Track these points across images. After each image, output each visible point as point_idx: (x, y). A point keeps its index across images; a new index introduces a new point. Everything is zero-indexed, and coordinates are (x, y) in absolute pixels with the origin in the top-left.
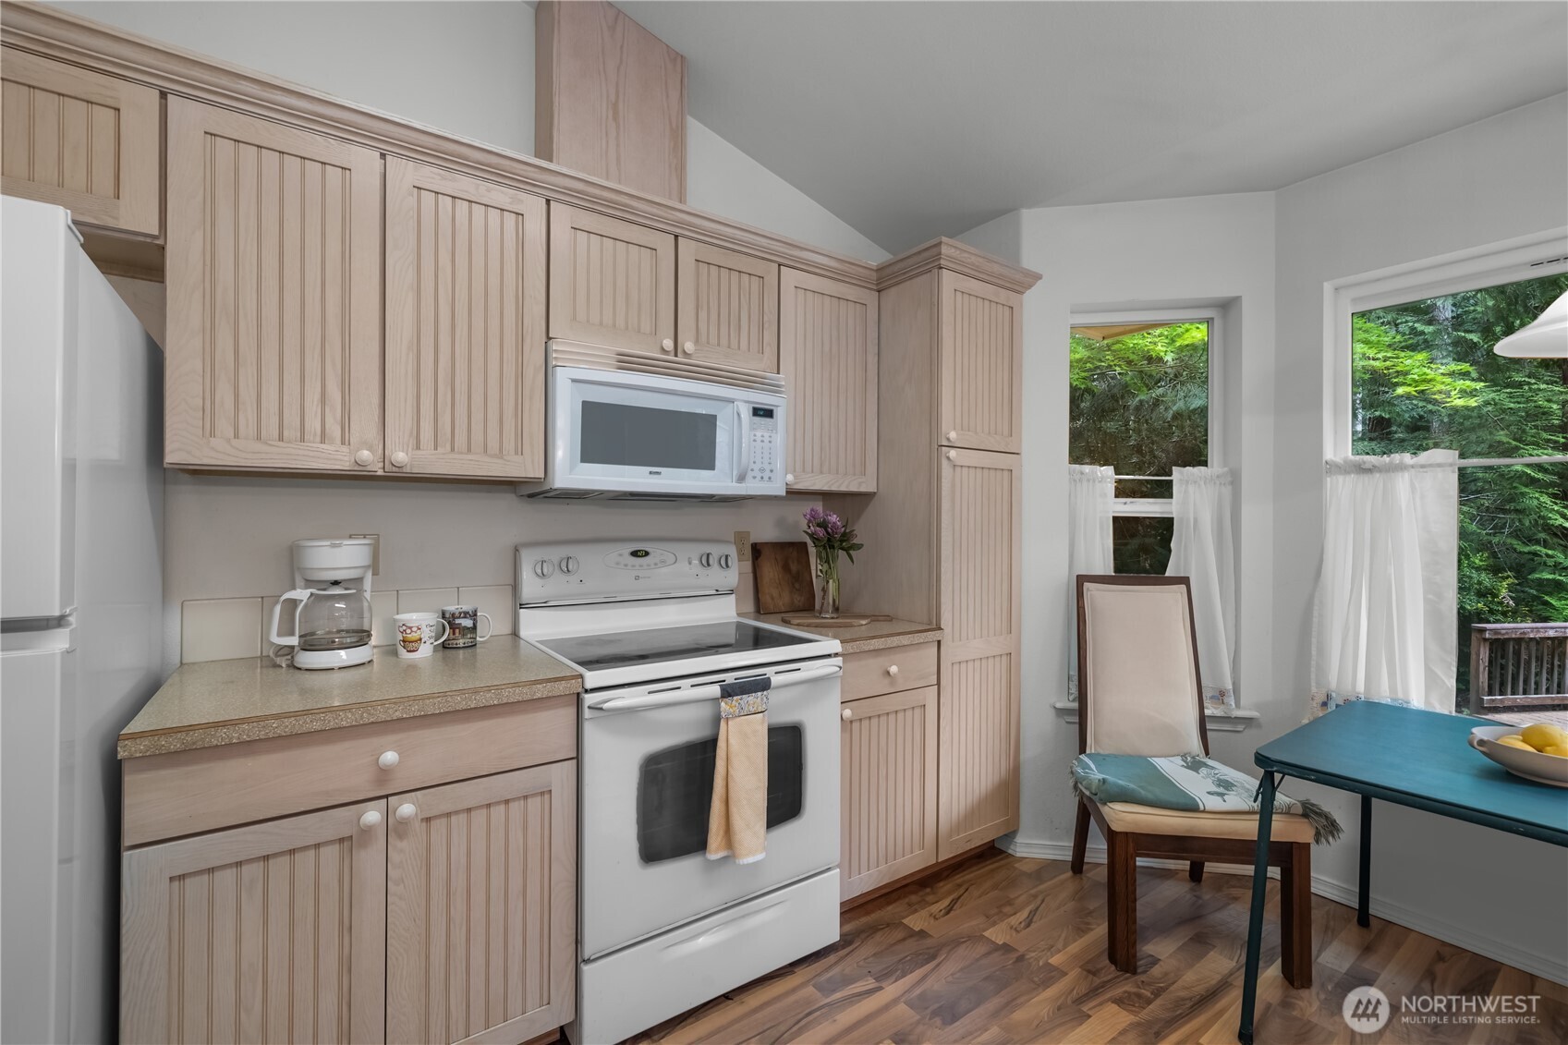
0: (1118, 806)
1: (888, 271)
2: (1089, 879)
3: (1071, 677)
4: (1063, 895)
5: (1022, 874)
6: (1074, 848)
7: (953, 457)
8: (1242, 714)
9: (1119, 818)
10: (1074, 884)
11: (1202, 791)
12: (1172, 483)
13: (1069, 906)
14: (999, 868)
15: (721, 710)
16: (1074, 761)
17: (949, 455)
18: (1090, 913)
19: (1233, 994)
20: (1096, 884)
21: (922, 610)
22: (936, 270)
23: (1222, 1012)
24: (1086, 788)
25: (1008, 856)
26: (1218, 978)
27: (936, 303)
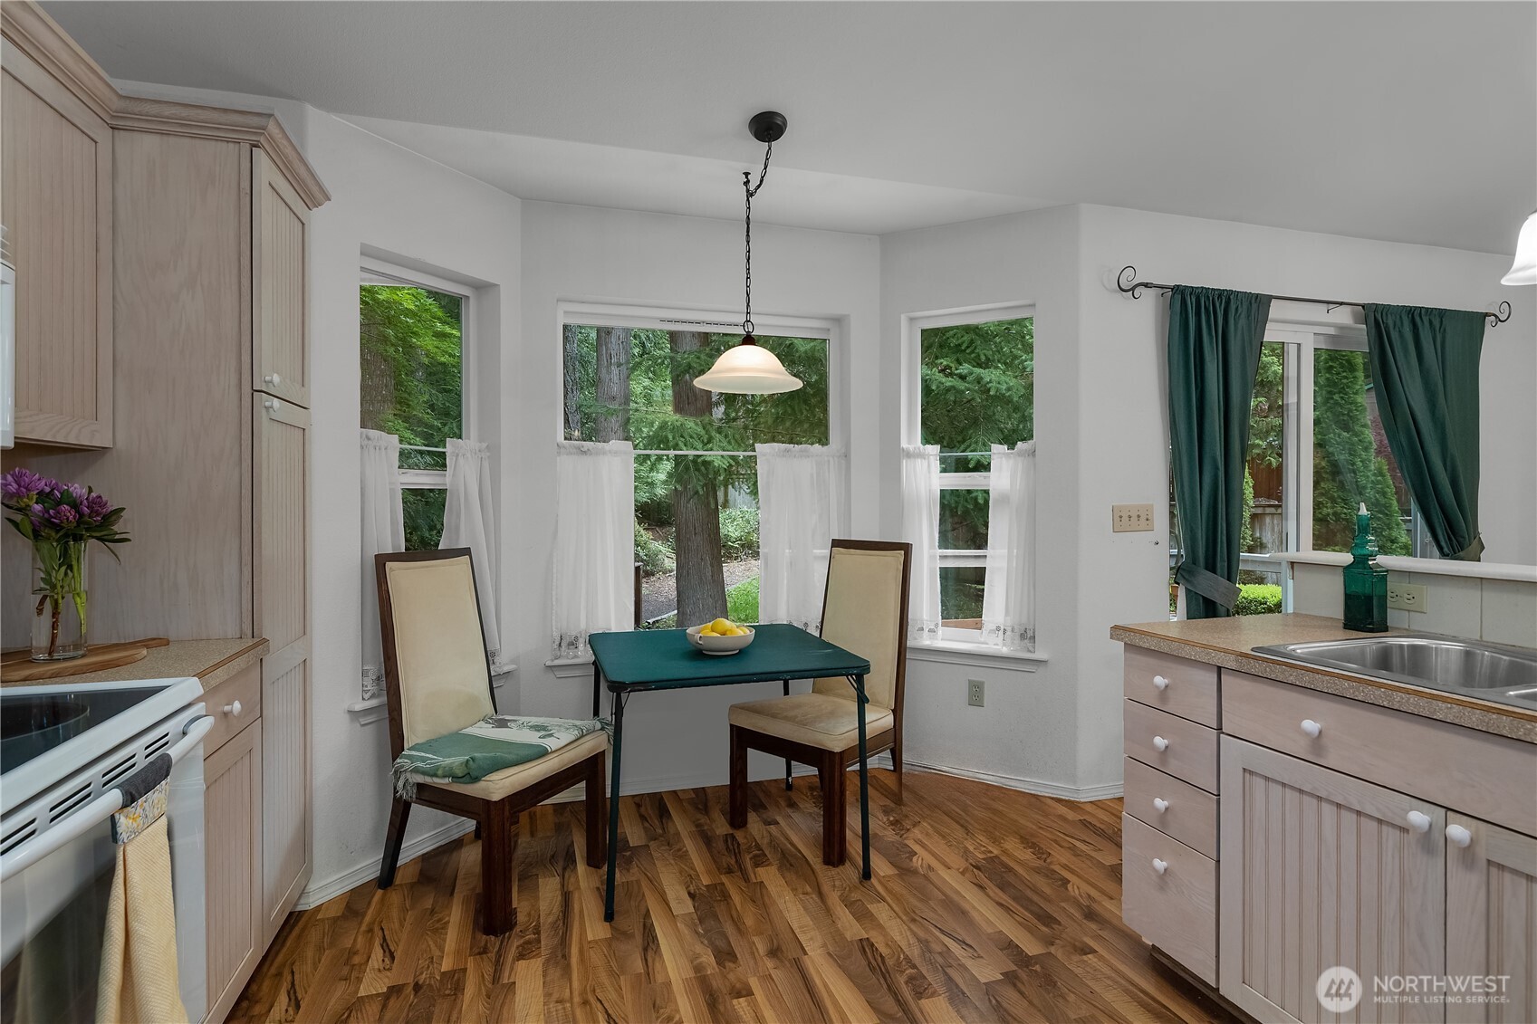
0: (495, 776)
1: (147, 108)
2: (401, 885)
3: (365, 673)
4: (395, 913)
5: (335, 920)
6: (384, 858)
7: (272, 407)
8: (506, 669)
9: (499, 785)
10: (395, 897)
11: (533, 738)
12: (443, 455)
13: (410, 916)
14: (303, 930)
15: (119, 830)
16: (398, 760)
17: (267, 404)
18: (433, 911)
19: (576, 895)
20: (412, 886)
21: (223, 621)
22: (248, 146)
23: (581, 912)
24: (444, 777)
25: (301, 913)
26: (559, 893)
27: (249, 192)
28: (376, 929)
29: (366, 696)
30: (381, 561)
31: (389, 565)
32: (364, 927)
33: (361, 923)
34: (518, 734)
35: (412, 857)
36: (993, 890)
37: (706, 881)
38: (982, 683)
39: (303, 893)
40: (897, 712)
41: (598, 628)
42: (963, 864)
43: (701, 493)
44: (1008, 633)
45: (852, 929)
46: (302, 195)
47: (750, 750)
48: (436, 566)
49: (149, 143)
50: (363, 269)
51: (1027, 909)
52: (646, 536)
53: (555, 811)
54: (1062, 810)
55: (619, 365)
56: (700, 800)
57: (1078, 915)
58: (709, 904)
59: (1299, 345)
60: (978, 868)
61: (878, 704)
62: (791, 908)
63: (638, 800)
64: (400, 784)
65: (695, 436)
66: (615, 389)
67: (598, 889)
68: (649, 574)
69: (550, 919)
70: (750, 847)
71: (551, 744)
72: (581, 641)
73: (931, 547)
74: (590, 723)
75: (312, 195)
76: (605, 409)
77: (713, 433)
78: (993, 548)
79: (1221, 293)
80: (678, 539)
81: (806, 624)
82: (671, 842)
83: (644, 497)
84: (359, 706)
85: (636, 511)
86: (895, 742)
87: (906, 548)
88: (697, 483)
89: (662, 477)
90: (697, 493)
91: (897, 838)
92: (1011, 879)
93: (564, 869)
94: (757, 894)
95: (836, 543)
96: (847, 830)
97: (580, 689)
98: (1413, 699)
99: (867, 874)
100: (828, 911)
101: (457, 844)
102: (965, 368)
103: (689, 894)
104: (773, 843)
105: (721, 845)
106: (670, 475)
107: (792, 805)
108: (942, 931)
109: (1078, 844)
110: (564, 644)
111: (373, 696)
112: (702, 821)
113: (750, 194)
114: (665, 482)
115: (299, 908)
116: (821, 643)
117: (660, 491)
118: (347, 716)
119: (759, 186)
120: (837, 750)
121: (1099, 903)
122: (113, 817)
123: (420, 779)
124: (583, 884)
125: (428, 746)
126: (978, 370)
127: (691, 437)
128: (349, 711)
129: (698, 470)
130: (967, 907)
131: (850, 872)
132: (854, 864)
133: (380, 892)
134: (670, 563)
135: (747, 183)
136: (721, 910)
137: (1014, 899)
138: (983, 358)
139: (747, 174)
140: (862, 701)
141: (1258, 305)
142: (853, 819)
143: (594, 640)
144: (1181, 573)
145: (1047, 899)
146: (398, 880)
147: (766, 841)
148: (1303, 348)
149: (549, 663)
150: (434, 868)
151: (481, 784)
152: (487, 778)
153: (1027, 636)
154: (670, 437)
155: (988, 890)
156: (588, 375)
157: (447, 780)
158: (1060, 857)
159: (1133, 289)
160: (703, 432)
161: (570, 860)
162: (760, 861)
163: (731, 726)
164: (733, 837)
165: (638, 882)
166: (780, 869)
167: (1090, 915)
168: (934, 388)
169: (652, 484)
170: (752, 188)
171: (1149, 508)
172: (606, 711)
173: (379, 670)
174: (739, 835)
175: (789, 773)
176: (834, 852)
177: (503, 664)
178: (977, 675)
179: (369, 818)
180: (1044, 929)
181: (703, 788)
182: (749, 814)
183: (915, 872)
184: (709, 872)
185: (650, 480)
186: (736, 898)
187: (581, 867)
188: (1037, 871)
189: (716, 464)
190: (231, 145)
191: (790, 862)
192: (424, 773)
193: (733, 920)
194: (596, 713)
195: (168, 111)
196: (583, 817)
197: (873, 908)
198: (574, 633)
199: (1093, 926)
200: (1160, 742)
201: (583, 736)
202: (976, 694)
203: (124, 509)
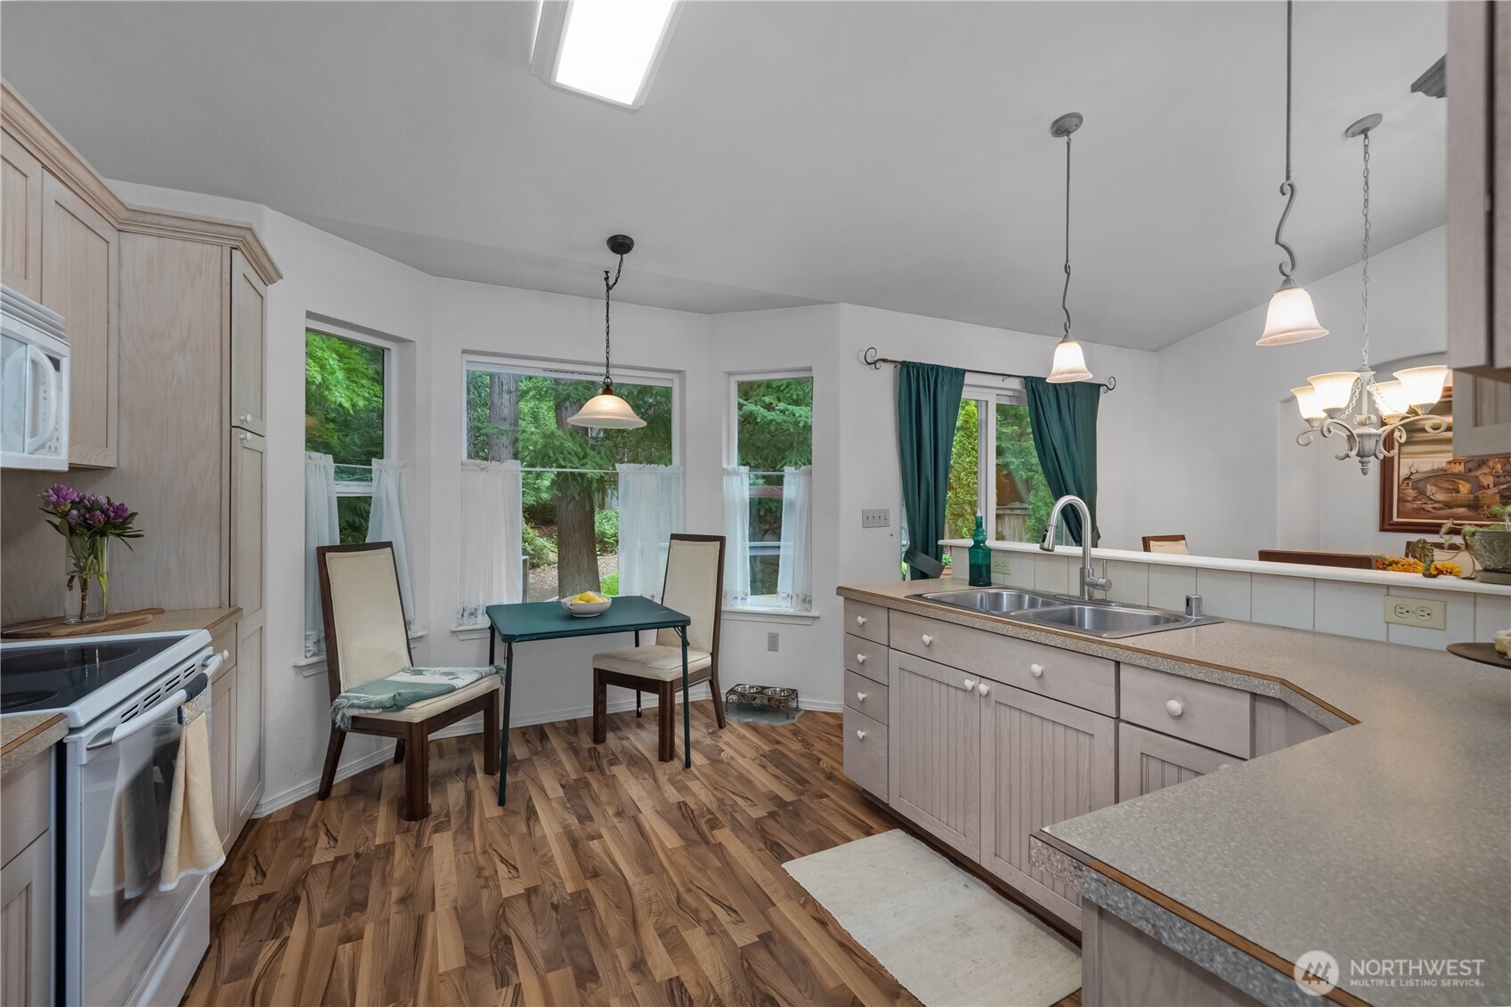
0: (416, 705)
1: (149, 218)
2: (336, 797)
3: (307, 637)
4: (334, 814)
5: (285, 822)
6: (322, 778)
7: (246, 439)
8: (420, 634)
9: (418, 712)
10: (332, 805)
11: (445, 680)
12: (370, 471)
13: (346, 815)
14: (259, 831)
15: (184, 715)
16: (337, 700)
17: (242, 436)
18: (364, 811)
19: (476, 793)
20: (345, 797)
21: (207, 595)
22: (229, 249)
23: (481, 803)
24: (376, 708)
25: (256, 821)
26: (463, 792)
27: (229, 281)
28: (320, 825)
29: (308, 655)
30: (322, 552)
31: (328, 555)
32: (310, 824)
33: (307, 822)
34: (432, 677)
35: (342, 779)
36: (772, 768)
37: (573, 776)
38: (777, 635)
39: (257, 805)
40: (714, 654)
41: (495, 602)
42: (754, 754)
43: (577, 498)
44: (794, 599)
45: (673, 795)
46: (263, 277)
47: (608, 685)
48: (365, 555)
49: (148, 243)
50: (308, 330)
51: (790, 777)
52: (532, 533)
53: (458, 741)
54: (827, 719)
55: (510, 392)
56: (572, 727)
57: (821, 777)
58: (574, 792)
59: (987, 401)
60: (764, 756)
61: (699, 649)
62: (633, 788)
63: (524, 731)
64: (339, 717)
65: (572, 452)
66: (506, 412)
67: (493, 787)
68: (534, 566)
69: (457, 808)
70: (607, 754)
71: (458, 683)
72: (480, 611)
73: (744, 540)
74: (487, 669)
75: (268, 273)
76: (496, 430)
77: (588, 451)
78: (785, 541)
79: (933, 367)
80: (560, 536)
81: (653, 596)
82: (548, 755)
83: (531, 500)
84: (303, 662)
85: (524, 512)
86: (712, 675)
87: (721, 540)
88: (574, 491)
89: (547, 483)
90: (574, 498)
91: (713, 742)
92: (784, 761)
93: (467, 777)
94: (611, 783)
95: (674, 537)
96: (676, 738)
97: (480, 647)
98: (967, 618)
99: (688, 764)
100: (659, 787)
101: (380, 768)
102: (782, 406)
103: (561, 785)
104: (624, 751)
105: (586, 754)
106: (553, 482)
107: (640, 726)
108: (734, 793)
109: (830, 737)
110: (466, 615)
111: (314, 655)
112: (573, 740)
113: (609, 288)
114: (548, 488)
115: (255, 817)
116: (661, 607)
117: (545, 496)
118: (293, 670)
119: (615, 284)
120: (668, 680)
121: (838, 770)
122: (179, 709)
123: (355, 712)
124: (482, 785)
125: (361, 689)
126: (790, 407)
127: (570, 453)
128: (295, 667)
129: (575, 479)
130: (752, 778)
131: (677, 764)
132: (679, 759)
133: (319, 803)
134: (553, 557)
135: (607, 279)
136: (583, 793)
137: (784, 772)
138: (795, 397)
139: (607, 272)
140: (685, 644)
141: (958, 374)
142: (679, 731)
143: (490, 611)
144: (909, 556)
145: (805, 771)
146: (334, 793)
147: (619, 750)
148: (989, 403)
149: (453, 629)
150: (363, 786)
151: (405, 711)
152: (410, 707)
153: (807, 600)
154: (552, 454)
155: (768, 769)
156: (480, 396)
157: (377, 711)
158: (819, 746)
159: (875, 363)
160: (579, 450)
161: (471, 770)
162: (614, 761)
163: (595, 669)
164: (595, 749)
165: (523, 781)
166: (628, 766)
167: (830, 777)
168: (759, 421)
169: (538, 490)
170: (611, 283)
171: (886, 511)
172: (500, 661)
173: (319, 635)
174: (600, 748)
175: (639, 705)
176: (666, 751)
177: (416, 631)
178: (774, 629)
179: (311, 747)
180: (799, 787)
181: (575, 720)
182: (607, 735)
183: (721, 761)
184: (576, 771)
185: (536, 486)
186: (595, 786)
187: (480, 775)
188: (802, 755)
189: (589, 476)
190: (215, 247)
191: (636, 762)
192: (359, 707)
193: (592, 797)
194: (492, 662)
195: (165, 221)
196: (482, 744)
197: (690, 784)
198: (474, 606)
199: (831, 783)
200: (861, 657)
201: (482, 678)
202: (773, 643)
203: (136, 514)
